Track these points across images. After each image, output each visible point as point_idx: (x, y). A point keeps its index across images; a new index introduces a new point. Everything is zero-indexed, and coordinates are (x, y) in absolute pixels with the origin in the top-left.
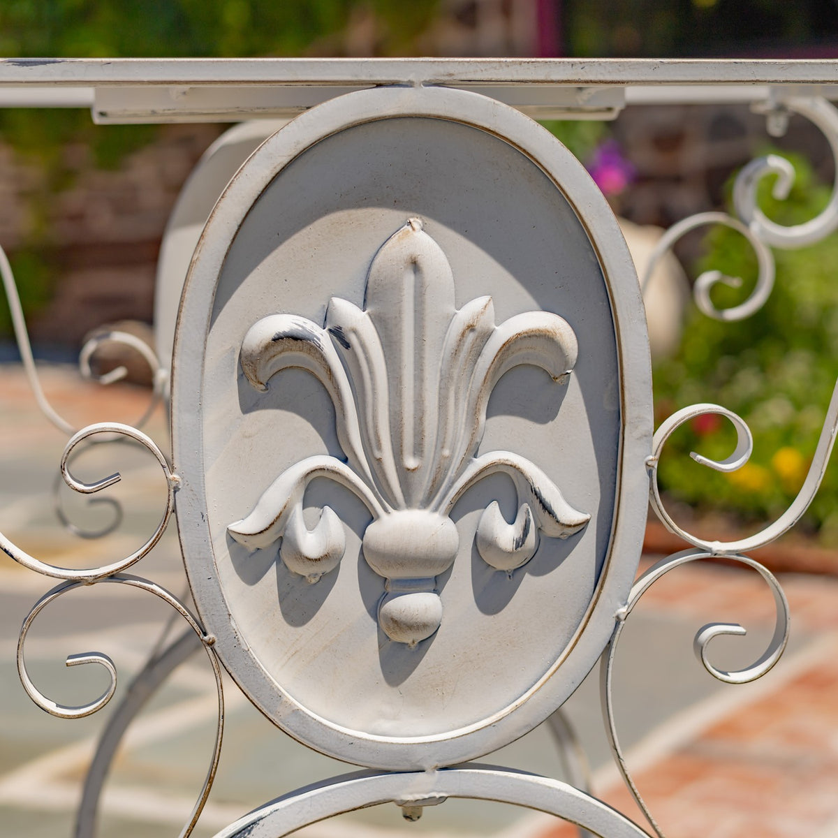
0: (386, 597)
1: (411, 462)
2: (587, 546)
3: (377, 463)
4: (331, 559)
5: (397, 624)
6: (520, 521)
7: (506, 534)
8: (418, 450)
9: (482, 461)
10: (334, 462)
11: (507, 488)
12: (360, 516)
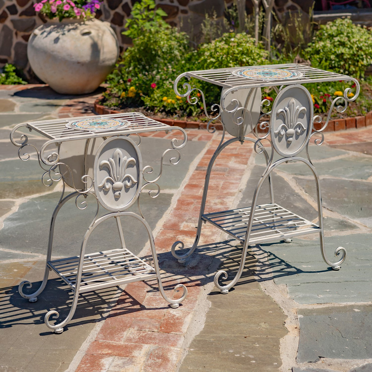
0: (288, 139)
1: (291, 124)
2: (306, 132)
3: (288, 124)
4: (284, 135)
5: (289, 141)
6: (300, 129)
7: (299, 131)
9: (297, 123)
10: (284, 124)
11: (299, 126)
12: (286, 130)
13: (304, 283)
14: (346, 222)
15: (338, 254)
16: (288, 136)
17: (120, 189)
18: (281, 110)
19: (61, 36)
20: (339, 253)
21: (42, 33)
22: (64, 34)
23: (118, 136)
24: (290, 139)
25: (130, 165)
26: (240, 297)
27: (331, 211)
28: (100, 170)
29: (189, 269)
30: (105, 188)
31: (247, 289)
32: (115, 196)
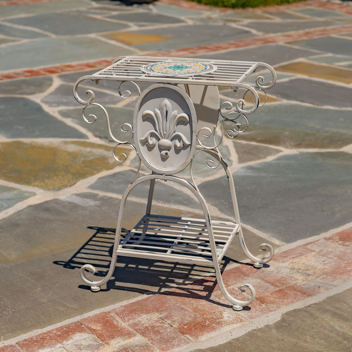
17: (169, 149)
23: (164, 83)
25: (181, 122)
28: (144, 121)
30: (148, 143)
32: (161, 155)
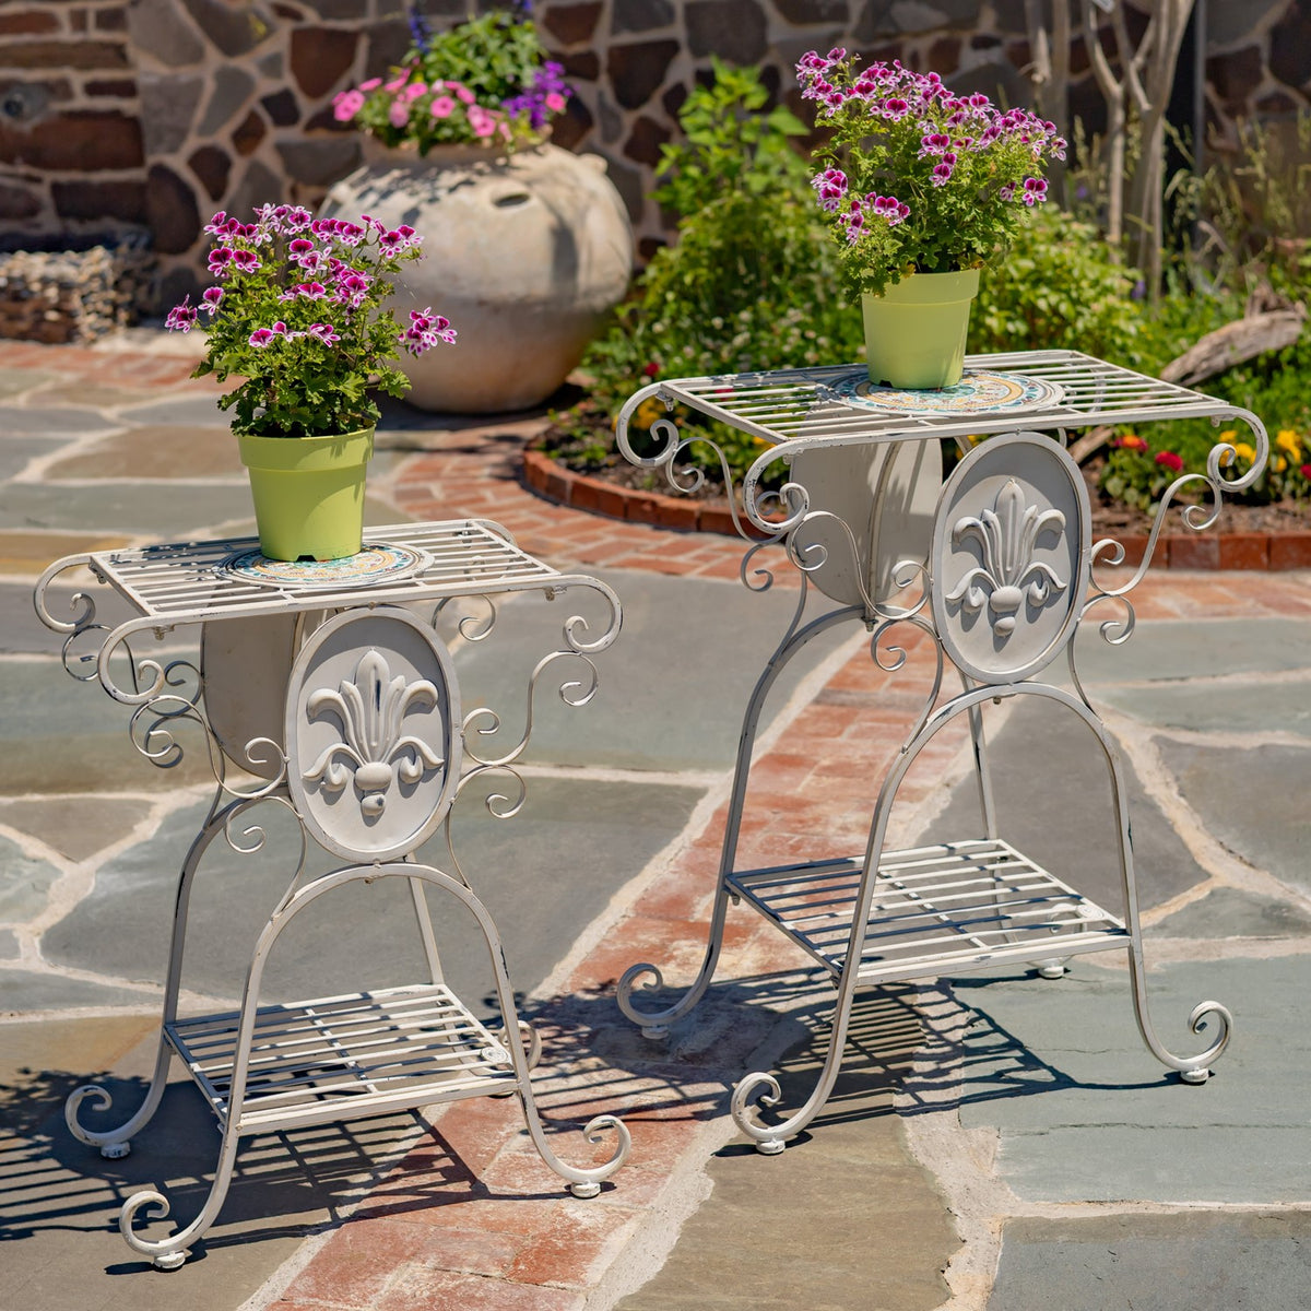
0: (996, 620)
1: (1008, 569)
2: (1065, 597)
3: (997, 570)
4: (980, 606)
5: (1001, 629)
6: (1044, 588)
7: (1039, 593)
8: (1011, 564)
9: (1032, 566)
10: (982, 571)
11: (1040, 576)
12: (990, 590)
13: (1065, 1126)
14: (1290, 908)
15: (1198, 1026)
16: (998, 611)
17: (382, 787)
18: (968, 521)
19: (424, 207)
20: (1204, 1025)
21: (362, 196)
22: (433, 200)
23: (371, 606)
24: (1007, 621)
25: (418, 704)
26: (820, 1168)
27: (1251, 865)
28: (311, 721)
29: (677, 1061)
30: (330, 783)
31: (852, 1140)
32: (363, 809)
